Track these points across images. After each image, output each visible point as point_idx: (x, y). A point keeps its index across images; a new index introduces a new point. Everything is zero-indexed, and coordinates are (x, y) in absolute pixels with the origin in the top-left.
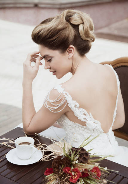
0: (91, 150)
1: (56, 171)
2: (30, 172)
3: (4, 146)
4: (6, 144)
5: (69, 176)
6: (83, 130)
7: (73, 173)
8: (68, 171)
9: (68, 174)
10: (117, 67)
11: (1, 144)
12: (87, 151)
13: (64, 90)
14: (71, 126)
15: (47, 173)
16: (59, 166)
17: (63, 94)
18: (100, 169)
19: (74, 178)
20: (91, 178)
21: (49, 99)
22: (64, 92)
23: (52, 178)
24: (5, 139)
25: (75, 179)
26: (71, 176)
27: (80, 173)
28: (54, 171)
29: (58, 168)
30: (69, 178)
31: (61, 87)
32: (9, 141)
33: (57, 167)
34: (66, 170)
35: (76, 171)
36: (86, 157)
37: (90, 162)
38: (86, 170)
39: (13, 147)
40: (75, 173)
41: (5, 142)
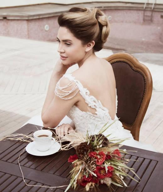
0: (109, 135)
1: (82, 156)
2: (52, 161)
3: (20, 141)
4: (22, 139)
5: (95, 159)
6: (94, 119)
7: (99, 157)
8: (94, 155)
9: (95, 158)
10: (113, 62)
11: (16, 140)
12: (105, 136)
13: (75, 79)
14: (82, 116)
15: (71, 160)
16: (83, 152)
17: (74, 82)
18: (120, 151)
19: (99, 161)
20: (114, 160)
21: (59, 87)
22: (75, 81)
23: (78, 163)
24: (20, 135)
25: (101, 162)
26: (97, 159)
27: (105, 156)
28: (79, 157)
29: (83, 154)
30: (95, 161)
31: (72, 75)
32: (24, 136)
33: (82, 152)
34: (92, 154)
35: (101, 154)
36: (106, 142)
37: (110, 146)
38: (109, 153)
39: (29, 142)
40: (100, 156)
41: (20, 138)
